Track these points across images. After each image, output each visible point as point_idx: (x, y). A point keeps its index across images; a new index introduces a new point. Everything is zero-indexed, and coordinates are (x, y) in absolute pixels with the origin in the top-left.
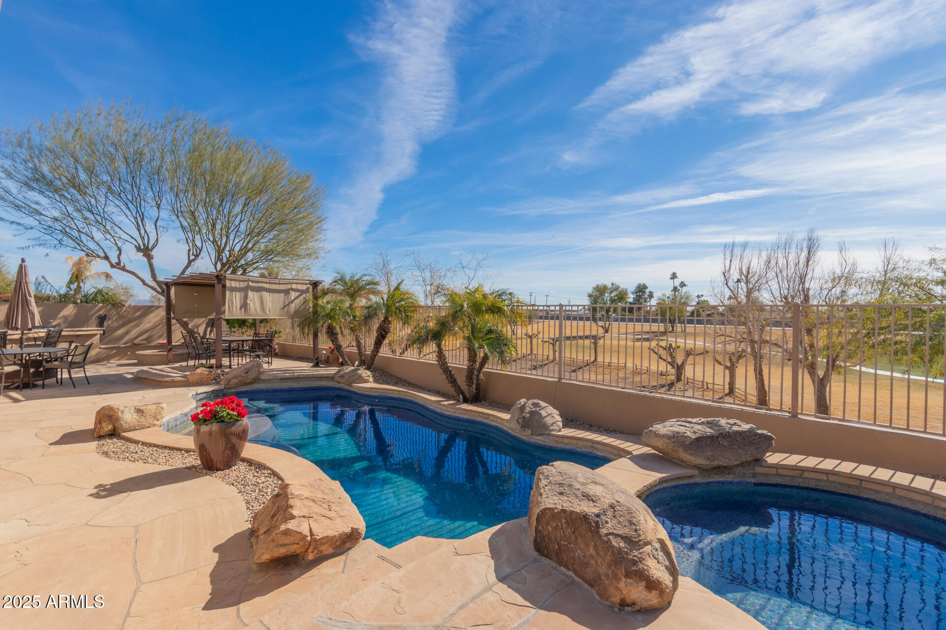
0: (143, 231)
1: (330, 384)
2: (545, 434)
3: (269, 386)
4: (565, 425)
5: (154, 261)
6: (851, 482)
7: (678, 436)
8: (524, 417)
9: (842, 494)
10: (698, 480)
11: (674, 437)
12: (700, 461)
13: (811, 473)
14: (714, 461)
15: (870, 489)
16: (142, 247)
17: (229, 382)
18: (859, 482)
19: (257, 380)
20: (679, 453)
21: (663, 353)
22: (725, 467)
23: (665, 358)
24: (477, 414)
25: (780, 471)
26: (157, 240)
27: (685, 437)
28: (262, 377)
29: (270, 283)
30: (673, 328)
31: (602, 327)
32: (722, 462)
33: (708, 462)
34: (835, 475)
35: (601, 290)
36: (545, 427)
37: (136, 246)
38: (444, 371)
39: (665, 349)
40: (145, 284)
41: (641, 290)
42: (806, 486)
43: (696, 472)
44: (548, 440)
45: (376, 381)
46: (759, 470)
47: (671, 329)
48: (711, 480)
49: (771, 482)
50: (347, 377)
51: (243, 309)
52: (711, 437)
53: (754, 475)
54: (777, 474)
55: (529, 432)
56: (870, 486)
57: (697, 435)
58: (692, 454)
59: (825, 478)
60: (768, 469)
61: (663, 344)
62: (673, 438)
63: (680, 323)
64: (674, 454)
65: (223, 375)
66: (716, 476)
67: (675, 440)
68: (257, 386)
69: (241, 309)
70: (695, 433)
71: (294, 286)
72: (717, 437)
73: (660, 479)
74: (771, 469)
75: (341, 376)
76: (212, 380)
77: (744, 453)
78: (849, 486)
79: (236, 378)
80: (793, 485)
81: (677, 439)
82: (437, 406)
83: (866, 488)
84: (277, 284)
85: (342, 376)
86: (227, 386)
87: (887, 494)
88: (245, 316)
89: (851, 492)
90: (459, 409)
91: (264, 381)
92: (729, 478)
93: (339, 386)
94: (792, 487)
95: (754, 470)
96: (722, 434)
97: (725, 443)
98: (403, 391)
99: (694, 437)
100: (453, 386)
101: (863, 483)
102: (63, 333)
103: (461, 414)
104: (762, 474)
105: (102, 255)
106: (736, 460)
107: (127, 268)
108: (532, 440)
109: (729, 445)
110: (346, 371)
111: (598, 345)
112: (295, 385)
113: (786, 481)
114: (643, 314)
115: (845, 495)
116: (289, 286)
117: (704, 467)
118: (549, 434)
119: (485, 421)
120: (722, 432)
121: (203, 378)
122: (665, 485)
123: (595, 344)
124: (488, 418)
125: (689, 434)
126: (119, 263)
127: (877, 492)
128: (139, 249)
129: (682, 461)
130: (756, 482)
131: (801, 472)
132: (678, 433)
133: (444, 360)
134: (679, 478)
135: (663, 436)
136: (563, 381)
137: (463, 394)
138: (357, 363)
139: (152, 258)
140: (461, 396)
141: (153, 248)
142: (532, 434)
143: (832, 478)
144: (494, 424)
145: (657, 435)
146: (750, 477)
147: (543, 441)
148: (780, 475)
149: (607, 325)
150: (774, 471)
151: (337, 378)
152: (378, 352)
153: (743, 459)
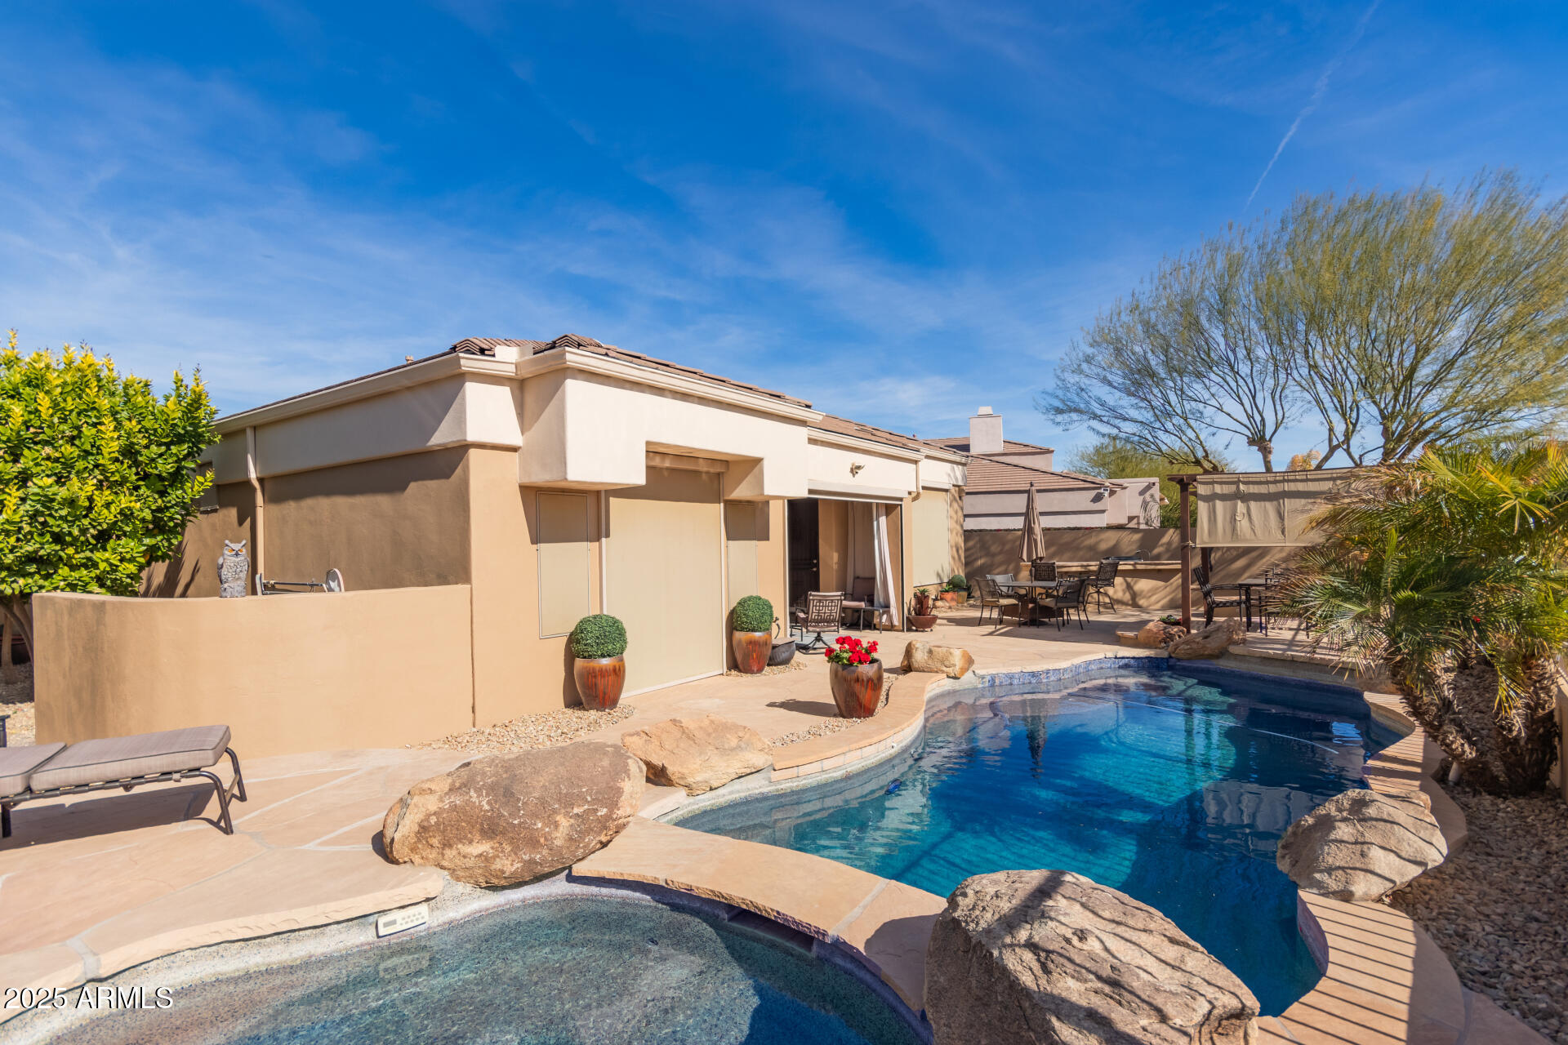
5: (1272, 458)
19: (1222, 653)
76: (1160, 642)
84: (1302, 481)
88: (1232, 541)
102: (1120, 568)
139: (1270, 452)
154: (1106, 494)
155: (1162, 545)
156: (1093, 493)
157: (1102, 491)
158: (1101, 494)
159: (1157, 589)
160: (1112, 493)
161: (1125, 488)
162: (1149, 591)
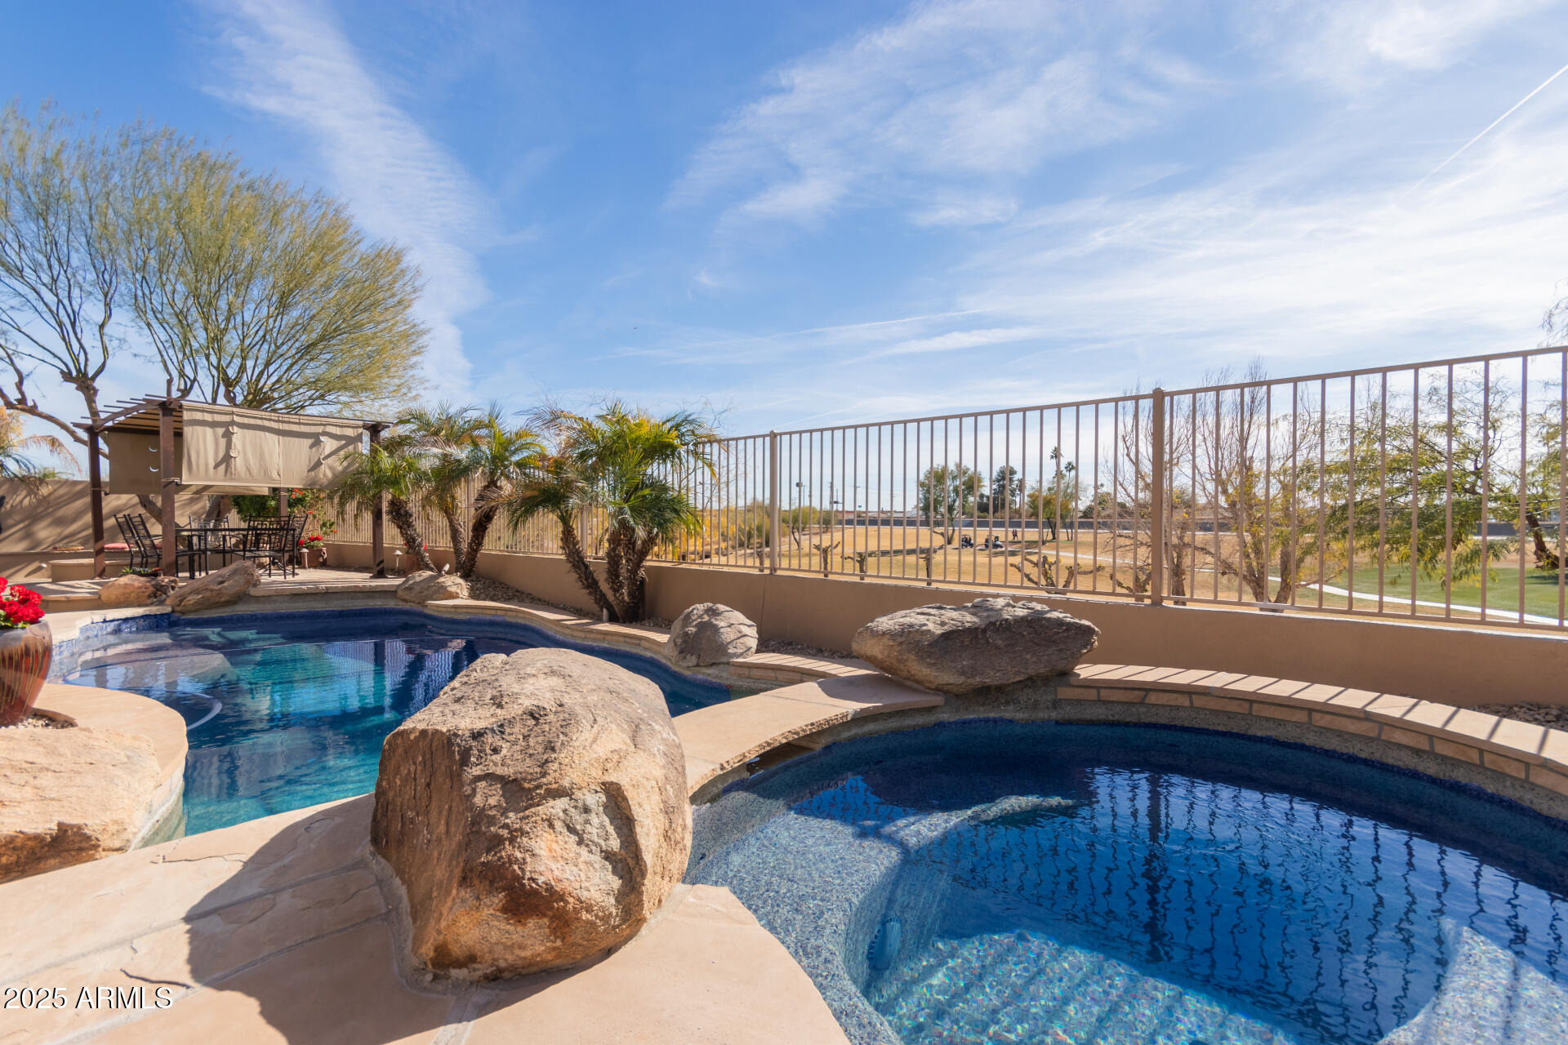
0: (74, 345)
1: (391, 604)
2: (720, 664)
3: (267, 608)
4: (764, 646)
5: (98, 397)
6: (1232, 707)
7: (910, 632)
8: (686, 634)
9: (1217, 733)
10: (945, 716)
11: (902, 633)
12: (948, 678)
13: (1161, 694)
14: (973, 676)
15: (1267, 719)
16: (74, 373)
17: (181, 601)
18: (1247, 705)
19: (242, 598)
20: (909, 664)
21: (1034, 572)
22: (1000, 689)
23: (1036, 580)
24: (622, 639)
25: (1104, 694)
26: (105, 361)
27: (923, 632)
28: (253, 591)
29: (278, 421)
30: (1053, 534)
31: (942, 534)
32: (991, 678)
33: (961, 679)
34: (1204, 694)
35: (939, 476)
36: (722, 648)
37: (61, 371)
38: (574, 566)
39: (1036, 565)
41: (1006, 475)
42: (1153, 720)
43: (938, 700)
44: (725, 675)
45: (473, 596)
46: (1064, 693)
47: (1050, 537)
48: (971, 717)
49: (1088, 717)
50: (417, 589)
51: (222, 467)
52: (972, 632)
53: (1056, 704)
54: (1099, 700)
55: (693, 660)
56: (1267, 712)
57: (946, 627)
58: (934, 664)
59: (1187, 703)
60: (1082, 690)
61: (1035, 558)
62: (901, 636)
63: (1065, 526)
64: (902, 667)
65: (173, 588)
66: (982, 709)
67: (903, 639)
68: (241, 609)
69: (216, 466)
70: (943, 624)
71: (330, 429)
72: (984, 631)
73: (856, 713)
74: (1089, 690)
75: (407, 589)
76: (149, 597)
77: (1034, 659)
78: (1230, 715)
79: (198, 594)
80: (1128, 719)
81: (908, 637)
82: (558, 629)
83: (1260, 717)
84: (295, 423)
85: (410, 589)
86: (178, 609)
87: (1298, 725)
88: (224, 480)
89: (1235, 727)
90: (592, 631)
91: (257, 599)
92: (1008, 713)
93: (407, 606)
94: (1127, 724)
95: (1056, 693)
96: (993, 624)
97: (999, 642)
98: (510, 610)
99: (939, 631)
100: (590, 593)
101: (1255, 706)
103: (594, 640)
104: (1069, 702)
106: (1018, 673)
107: (41, 410)
108: (700, 677)
109: (1007, 646)
110: (418, 579)
111: (934, 561)
112: (319, 606)
113: (1117, 714)
114: (1007, 516)
115: (1224, 734)
116: (320, 429)
117: (955, 690)
118: (728, 663)
119: (634, 650)
120: (993, 620)
121: (129, 594)
122: (871, 727)
123: (928, 560)
124: (639, 645)
125: (931, 626)
126: (21, 401)
127: (1280, 723)
128: (66, 376)
129: (917, 682)
130: (1060, 717)
131: (1142, 693)
132: (911, 626)
133: (574, 545)
134: (902, 713)
135: (884, 633)
136: (779, 573)
137: (610, 607)
138: (447, 567)
139: (95, 393)
140: (605, 611)
141: (97, 376)
142: (698, 665)
143: (1199, 702)
144: (648, 654)
145: (875, 634)
146: (1047, 707)
147: (717, 677)
148: (1105, 702)
149: (950, 532)
150: (1092, 694)
151: (400, 593)
152: (480, 544)
153: (1031, 671)
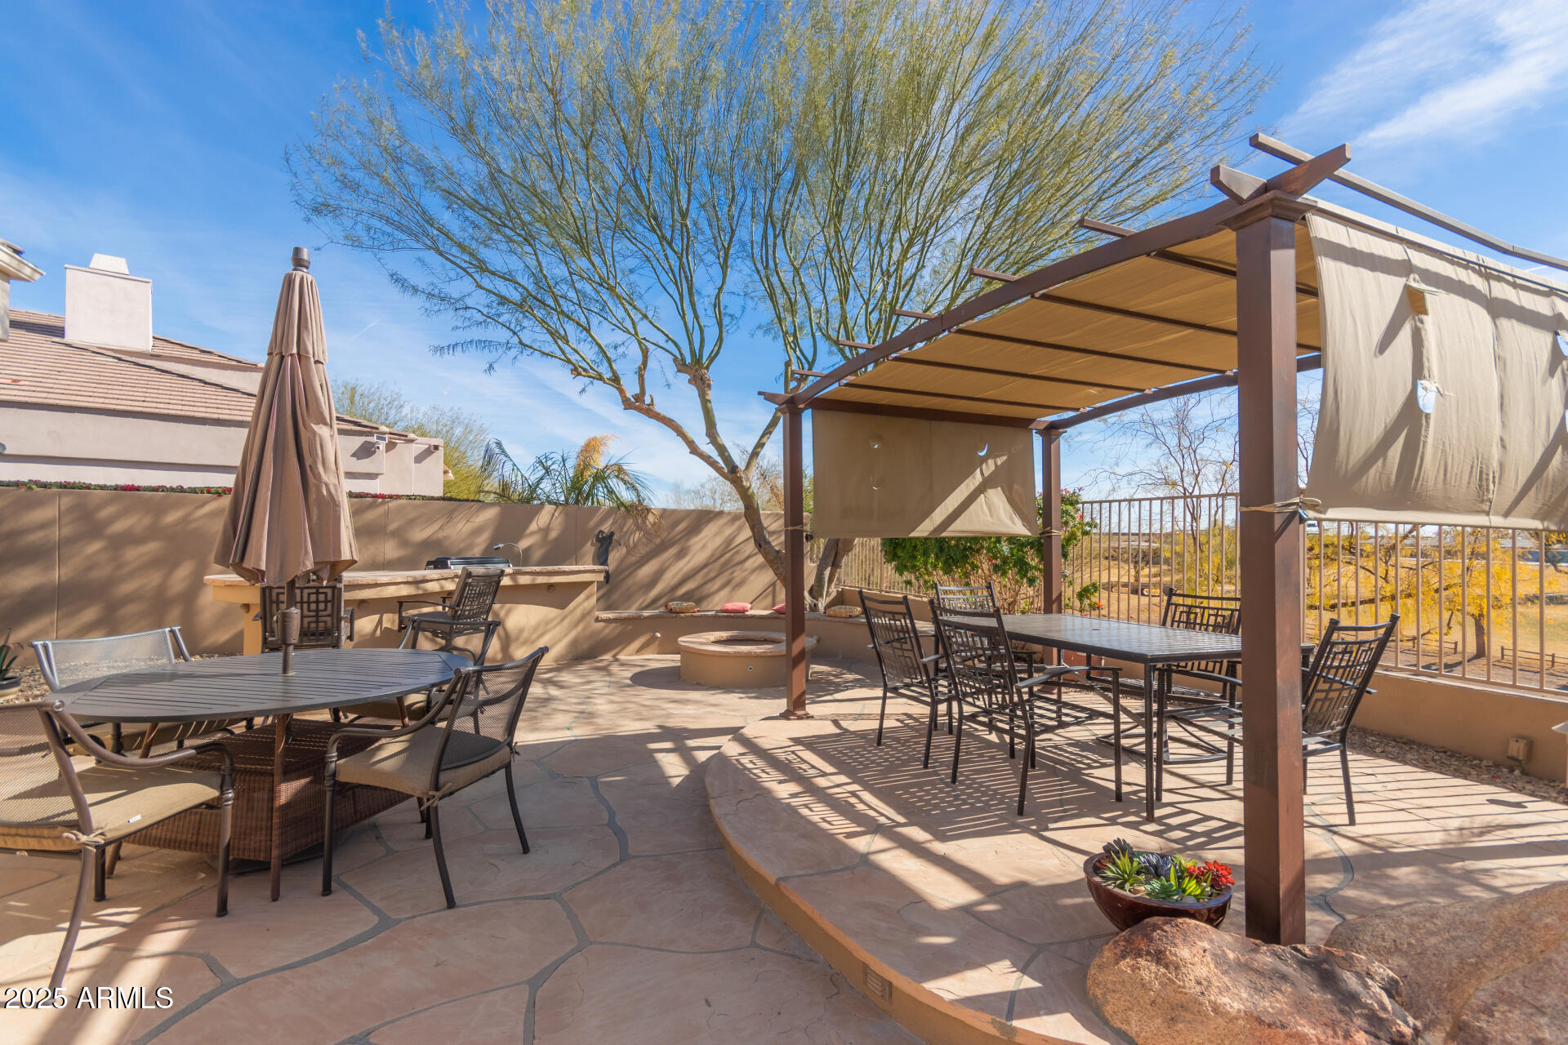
0: (690, 317)
16: (688, 360)
26: (720, 339)
37: (675, 359)
40: (694, 450)
105: (607, 375)
107: (657, 408)
126: (639, 397)
128: (681, 366)
139: (709, 385)
141: (712, 359)
154: (382, 445)
155: (532, 533)
156: (358, 441)
157: (374, 439)
158: (373, 444)
159: (547, 623)
160: (391, 446)
161: (412, 441)
162: (535, 628)
